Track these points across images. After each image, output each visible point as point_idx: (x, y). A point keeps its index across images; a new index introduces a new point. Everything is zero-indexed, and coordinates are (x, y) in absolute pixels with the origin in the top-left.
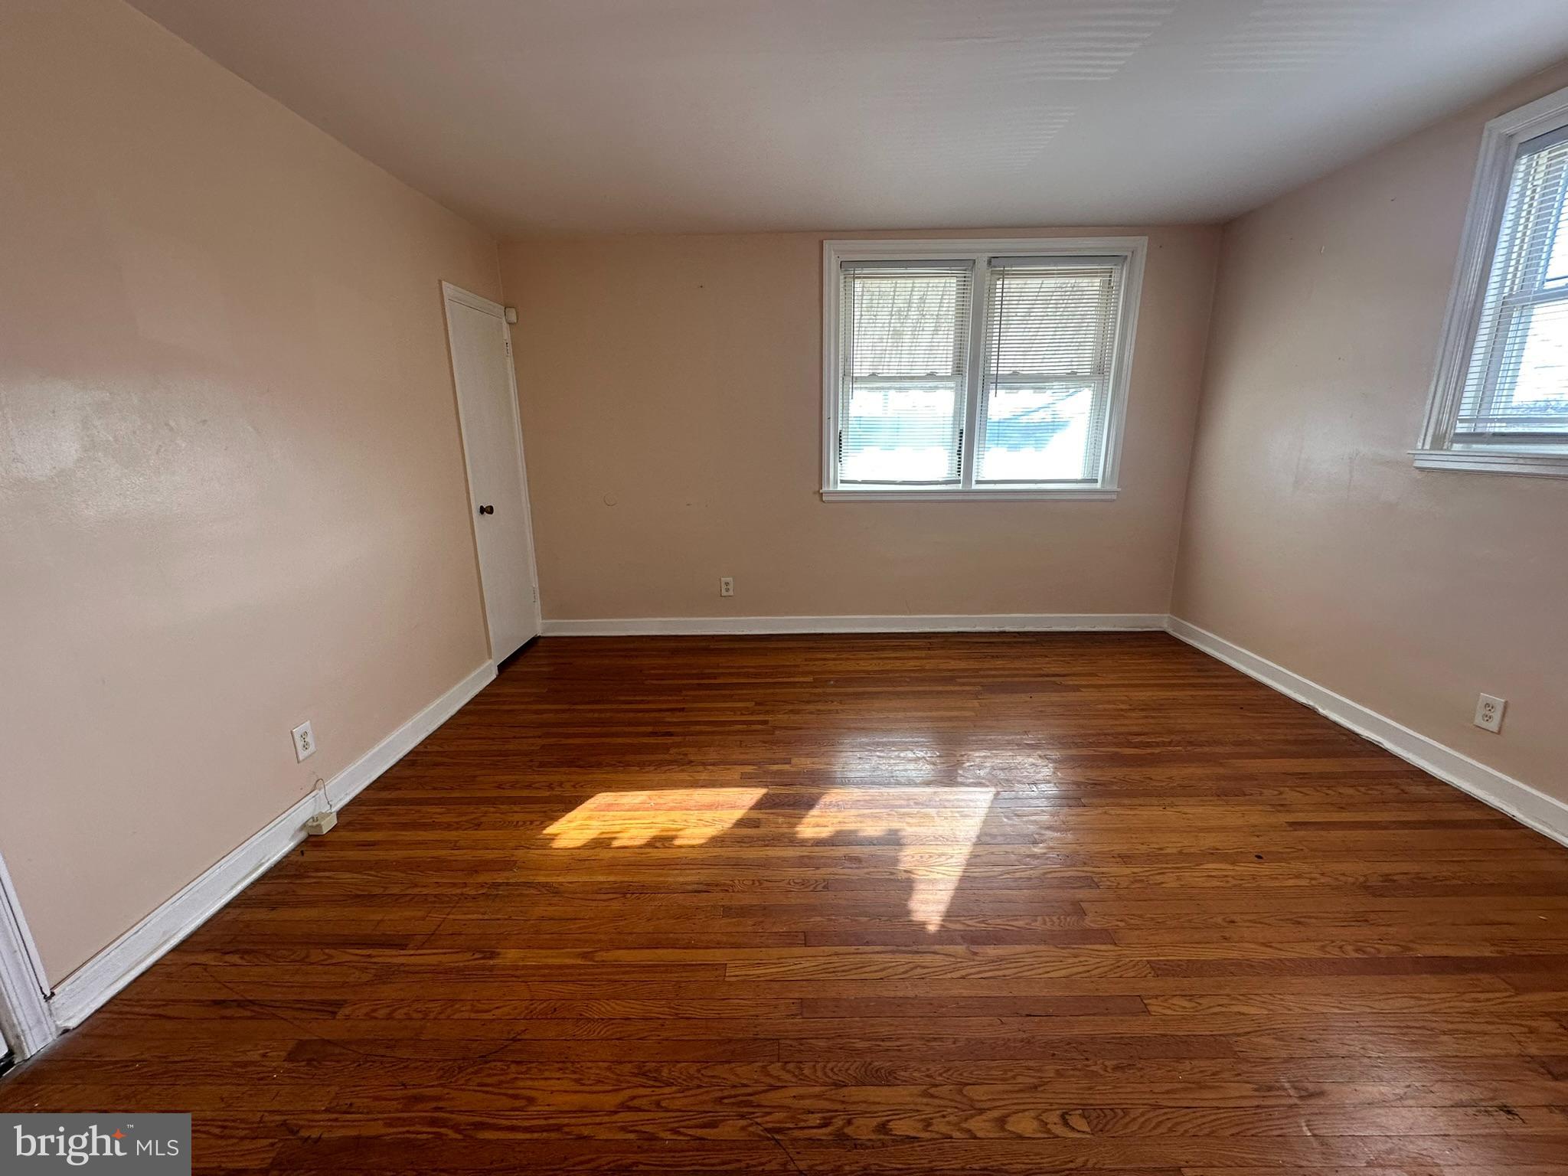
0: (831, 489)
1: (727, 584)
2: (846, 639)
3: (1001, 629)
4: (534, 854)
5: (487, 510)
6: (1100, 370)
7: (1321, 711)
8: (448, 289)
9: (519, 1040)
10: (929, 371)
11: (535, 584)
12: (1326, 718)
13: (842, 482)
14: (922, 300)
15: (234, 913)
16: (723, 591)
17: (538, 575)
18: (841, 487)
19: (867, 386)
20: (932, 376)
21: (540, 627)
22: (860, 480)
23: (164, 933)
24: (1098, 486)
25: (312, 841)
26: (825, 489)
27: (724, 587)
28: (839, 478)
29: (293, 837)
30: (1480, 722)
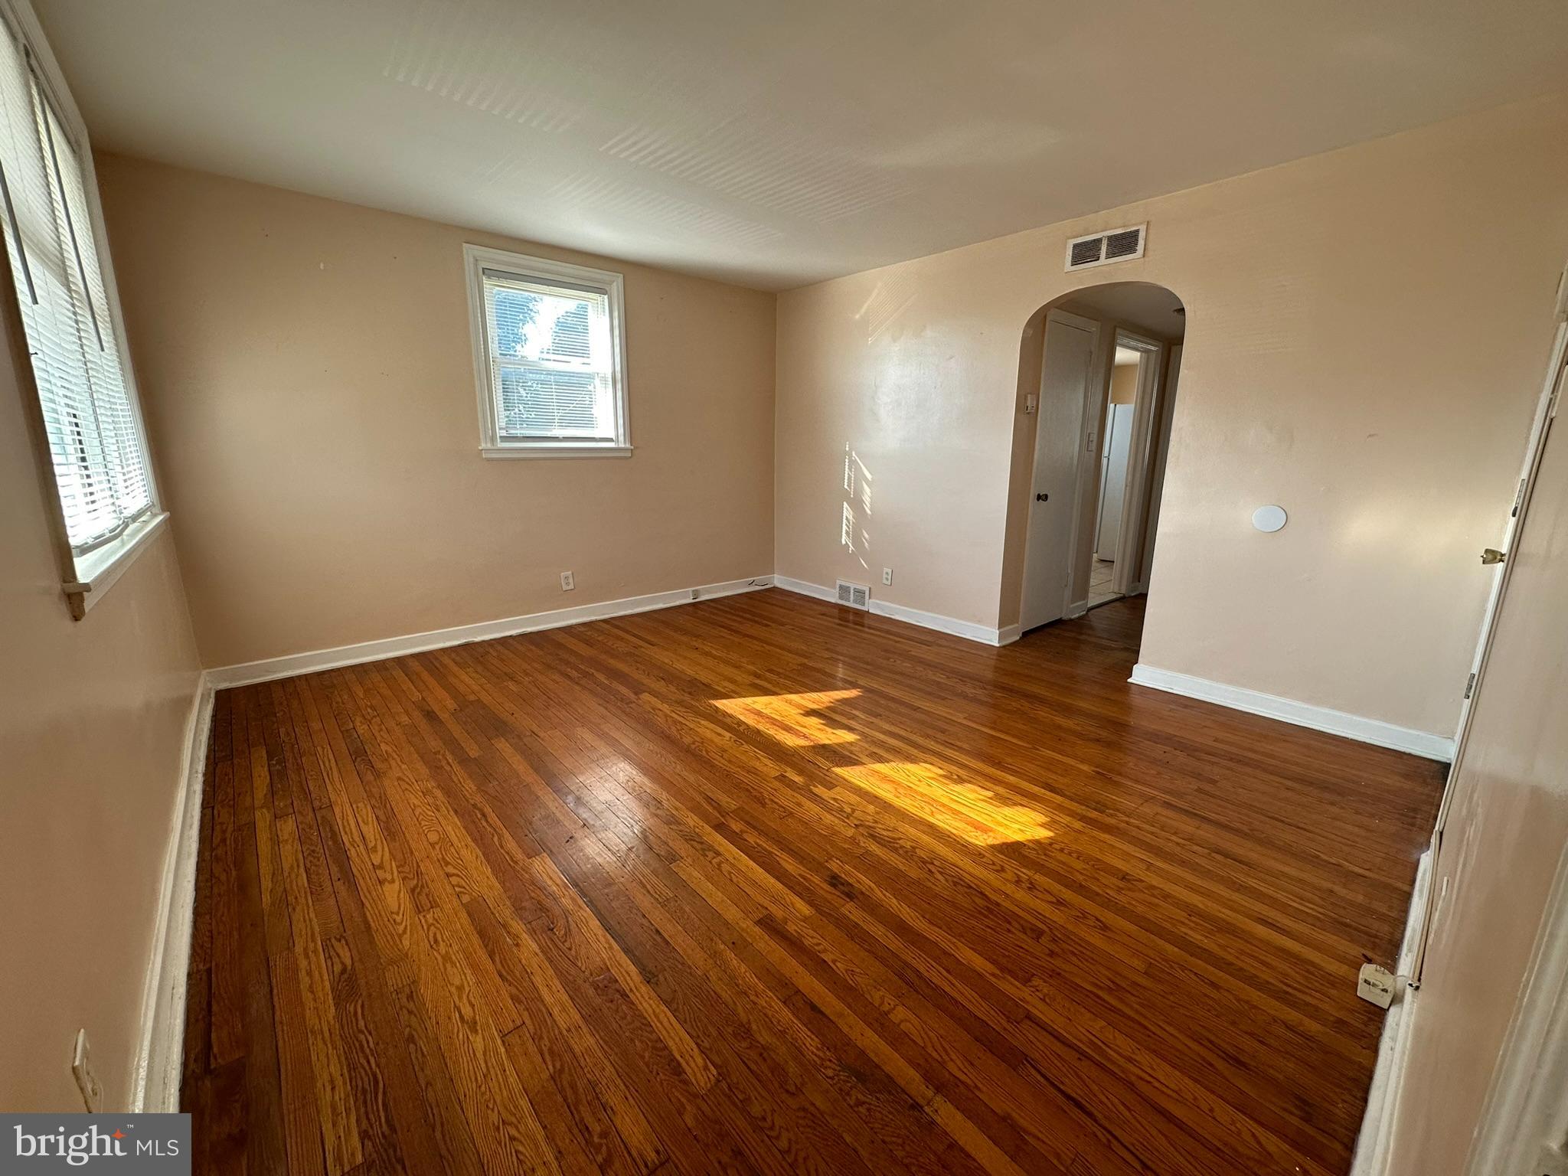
4: (1066, 819)
7: (475, 640)
12: (484, 641)
30: (565, 588)
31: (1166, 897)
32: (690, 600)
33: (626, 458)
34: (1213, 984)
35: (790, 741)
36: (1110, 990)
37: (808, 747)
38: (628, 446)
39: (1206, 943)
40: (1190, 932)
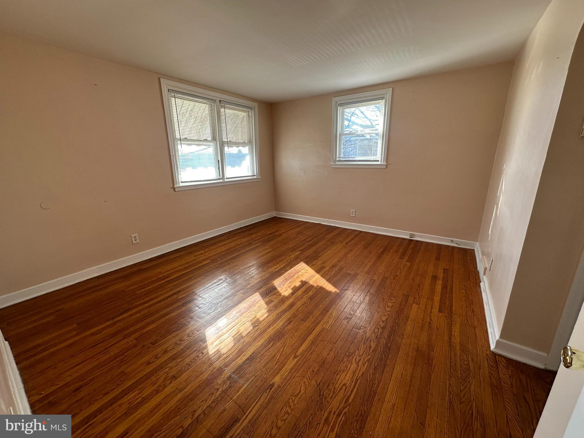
0: (178, 186)
1: (135, 237)
6: (250, 142)
7: (322, 223)
9: (319, 384)
10: (205, 138)
12: (324, 225)
13: (182, 182)
14: (192, 110)
16: (134, 241)
18: (182, 185)
19: (187, 143)
20: (206, 140)
22: (189, 181)
24: (255, 177)
26: (175, 186)
27: (133, 239)
28: (180, 181)
30: (352, 215)
31: (157, 392)
32: (408, 237)
33: (383, 169)
34: (107, 393)
36: (122, 359)
38: (385, 163)
39: (126, 399)
40: (134, 394)
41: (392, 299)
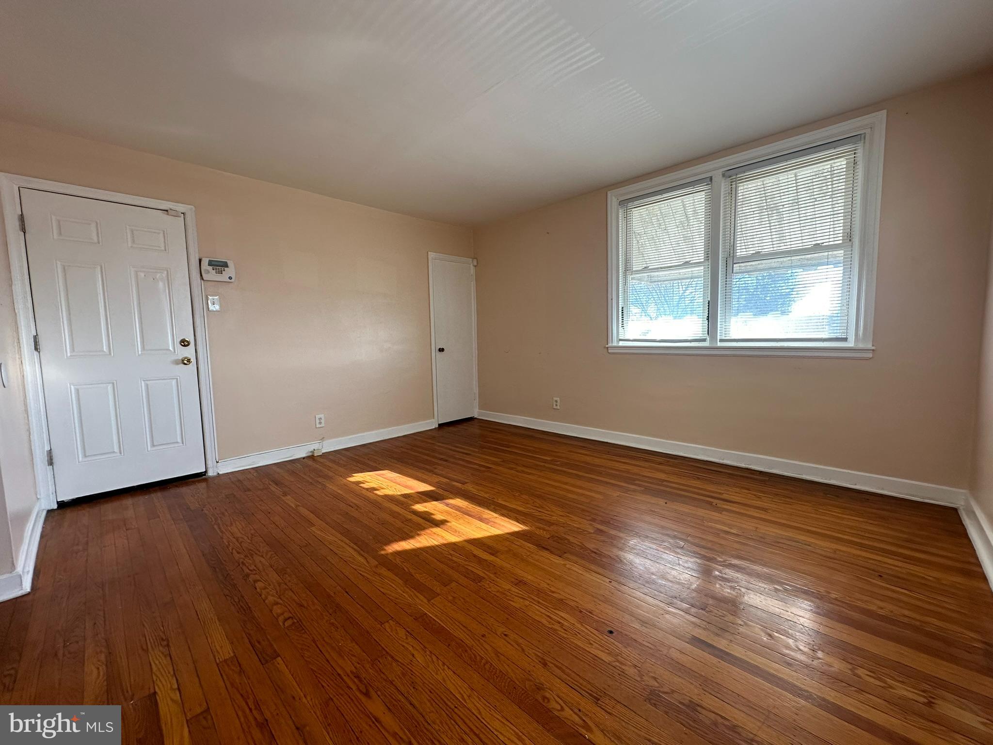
0: (615, 345)
1: (556, 401)
2: (616, 448)
3: (747, 466)
5: (441, 350)
6: (849, 237)
8: (431, 255)
10: (685, 261)
11: (476, 390)
13: (622, 340)
15: (274, 468)
16: (554, 406)
17: (479, 387)
18: (621, 344)
20: (687, 264)
21: (476, 413)
22: (631, 339)
23: (254, 462)
24: (851, 344)
25: (312, 457)
26: (610, 345)
28: (620, 338)
29: (307, 453)
35: (459, 502)
37: (446, 499)
41: (289, 622)
